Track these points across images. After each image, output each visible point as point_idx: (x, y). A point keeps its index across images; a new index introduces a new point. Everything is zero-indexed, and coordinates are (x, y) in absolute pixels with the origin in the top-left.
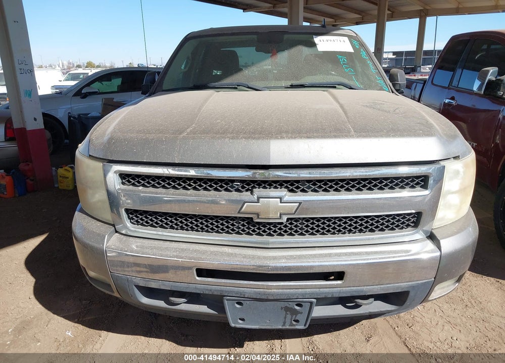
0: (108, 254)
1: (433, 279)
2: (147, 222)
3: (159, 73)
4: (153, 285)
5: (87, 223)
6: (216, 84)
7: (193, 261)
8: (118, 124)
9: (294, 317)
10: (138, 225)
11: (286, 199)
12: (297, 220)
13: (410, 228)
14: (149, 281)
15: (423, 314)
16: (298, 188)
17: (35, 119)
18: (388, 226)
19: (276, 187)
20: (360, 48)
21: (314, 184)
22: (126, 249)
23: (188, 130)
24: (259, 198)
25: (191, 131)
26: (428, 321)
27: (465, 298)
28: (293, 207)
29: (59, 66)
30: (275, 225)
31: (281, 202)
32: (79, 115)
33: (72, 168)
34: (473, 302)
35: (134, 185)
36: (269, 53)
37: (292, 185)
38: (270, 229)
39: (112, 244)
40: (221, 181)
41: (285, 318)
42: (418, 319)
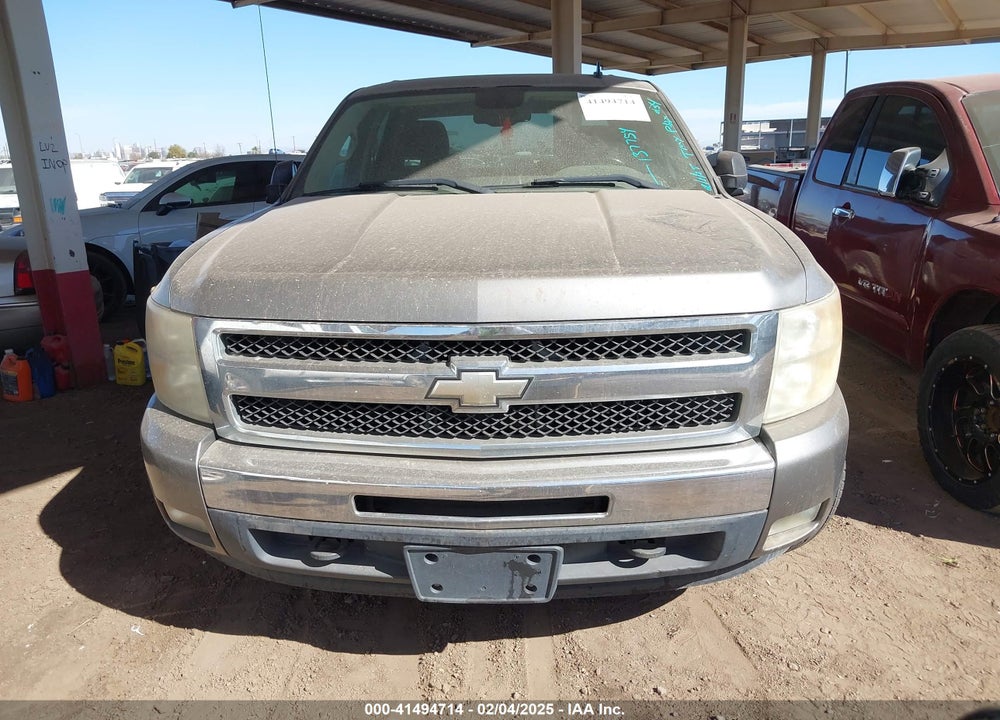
0: (204, 478)
1: (766, 511)
2: (270, 419)
3: (298, 164)
4: (282, 528)
5: (166, 424)
6: (400, 182)
7: (349, 482)
8: (220, 256)
9: (527, 579)
10: (254, 424)
11: (505, 372)
12: (526, 408)
13: (722, 423)
14: (274, 521)
15: (775, 592)
16: (526, 353)
17: (72, 253)
18: (682, 419)
19: (489, 353)
20: (661, 115)
21: (554, 347)
22: (234, 465)
23: (340, 265)
24: (460, 371)
25: (344, 266)
26: (782, 603)
27: (854, 564)
28: (519, 386)
29: (115, 155)
30: (490, 418)
31: (498, 379)
32: (154, 246)
33: (142, 345)
34: (867, 570)
35: (246, 353)
36: (499, 125)
37: (516, 348)
38: (481, 426)
39: (209, 457)
40: (396, 343)
41: (512, 582)
42: (765, 600)
